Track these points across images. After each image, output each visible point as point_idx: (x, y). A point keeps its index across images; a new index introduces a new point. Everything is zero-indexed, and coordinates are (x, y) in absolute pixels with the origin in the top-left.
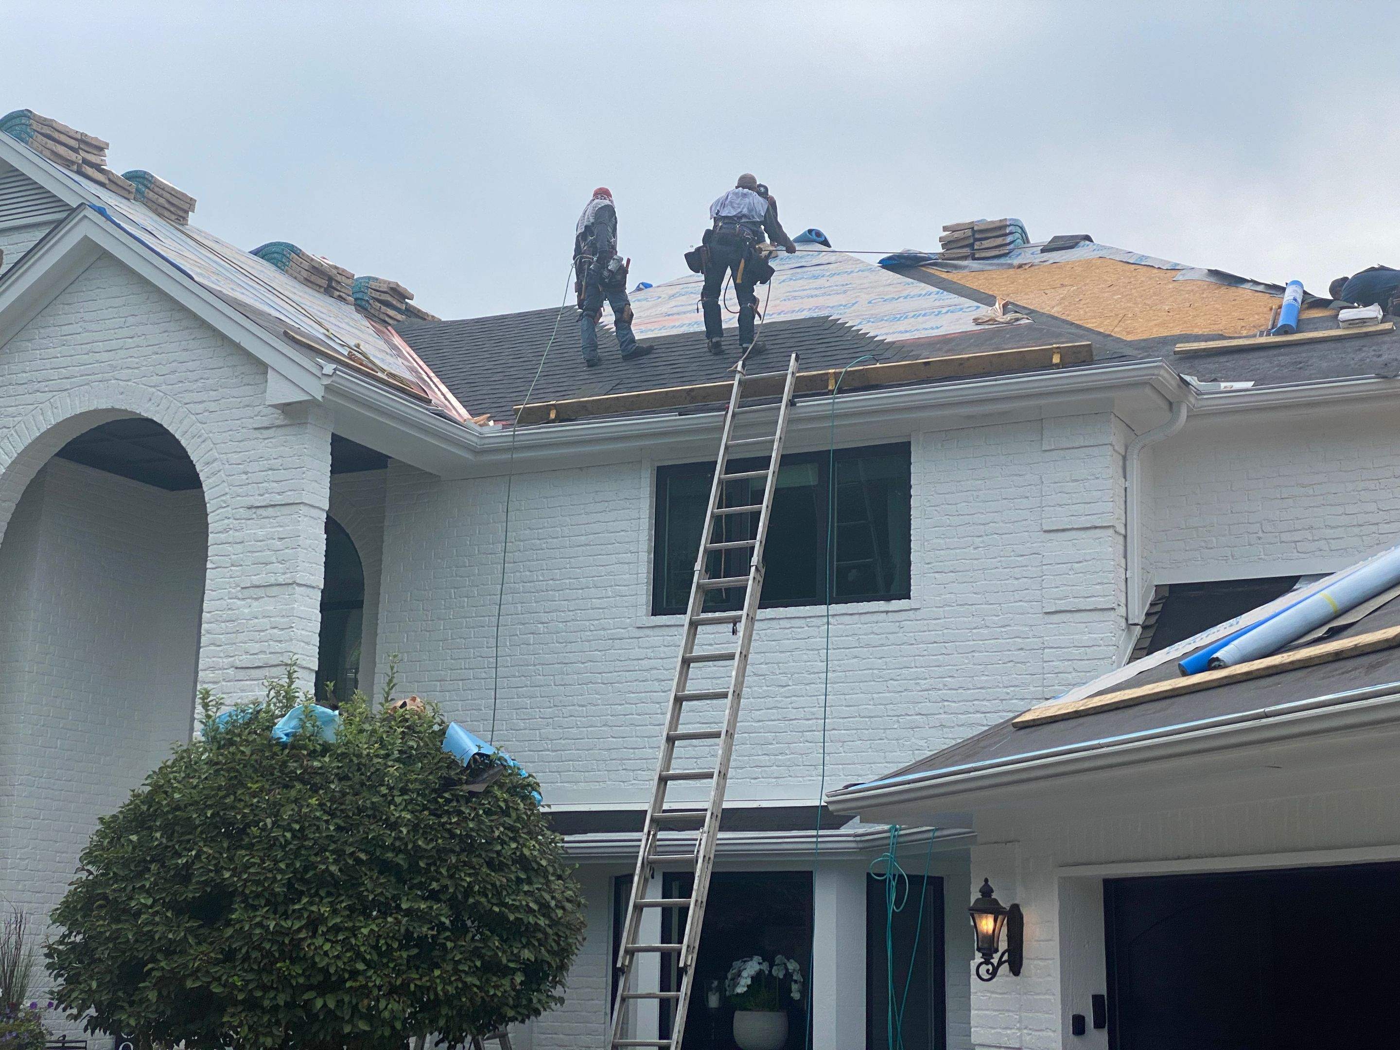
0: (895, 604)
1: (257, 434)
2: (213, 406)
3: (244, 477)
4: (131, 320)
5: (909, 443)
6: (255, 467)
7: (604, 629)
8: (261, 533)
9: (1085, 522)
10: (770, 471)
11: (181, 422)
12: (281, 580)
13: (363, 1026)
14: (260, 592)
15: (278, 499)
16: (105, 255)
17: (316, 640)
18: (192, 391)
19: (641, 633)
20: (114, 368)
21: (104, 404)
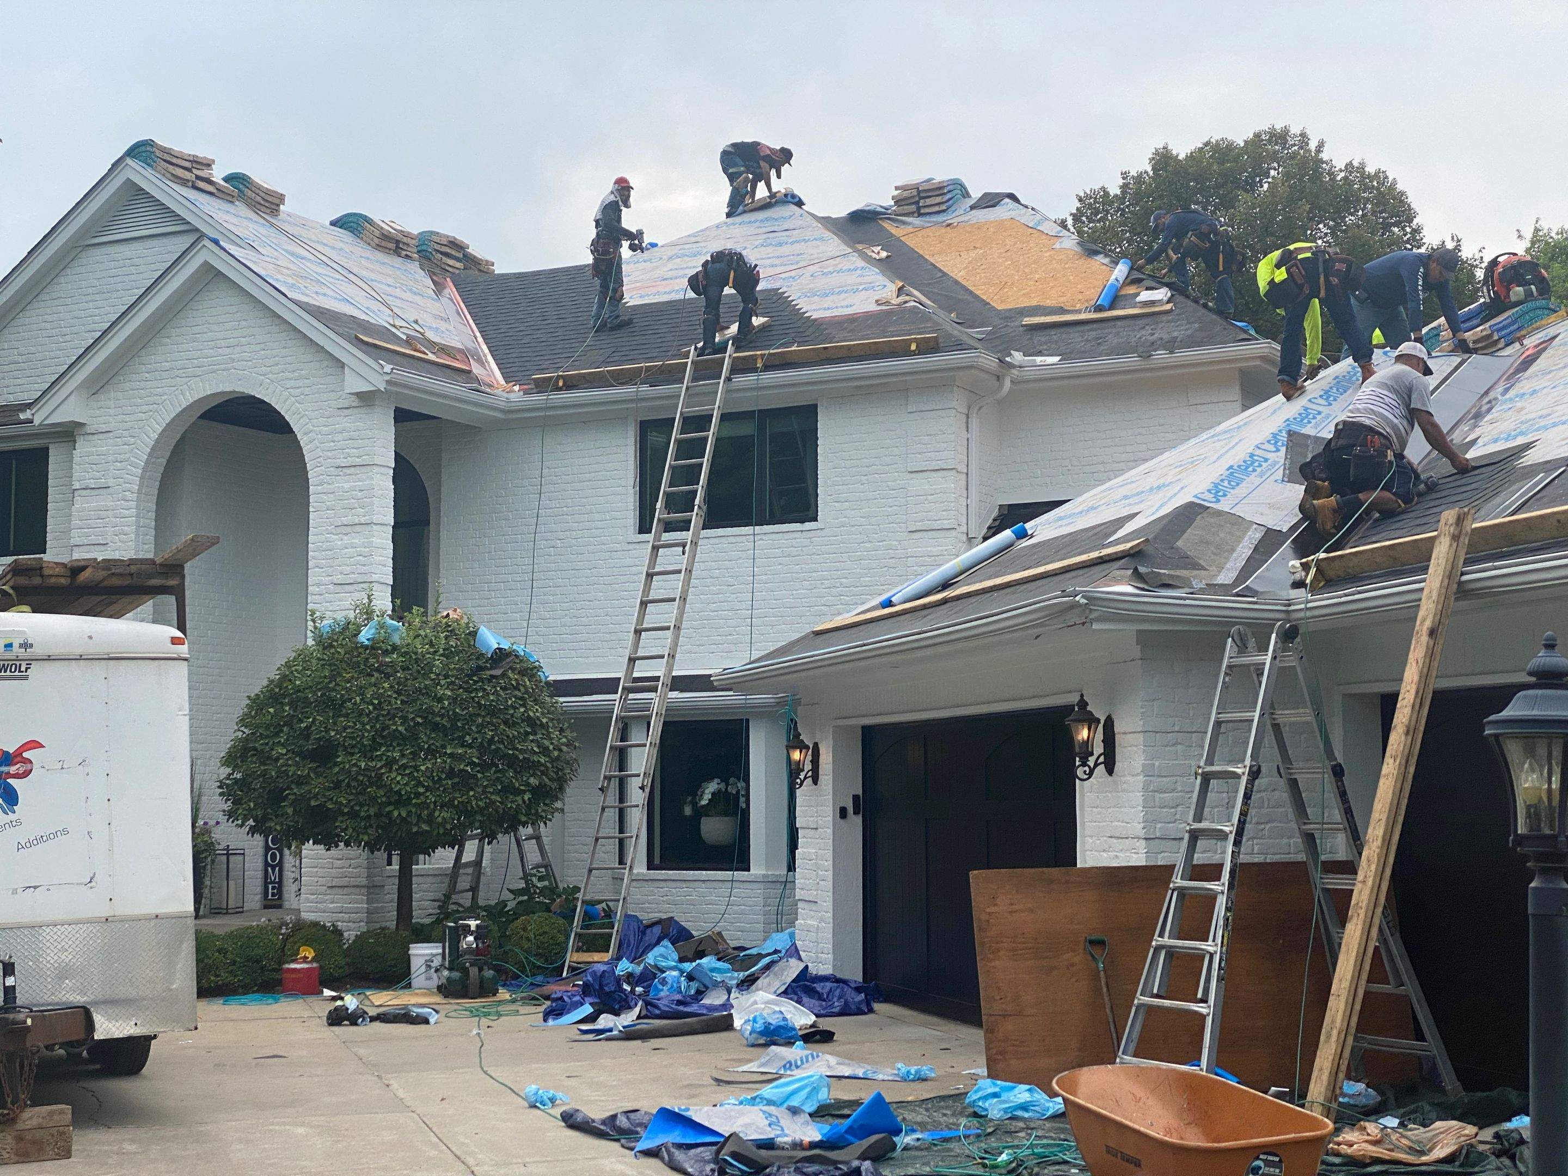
0: (808, 525)
1: (340, 412)
2: (307, 391)
3: (332, 444)
4: (244, 323)
5: (816, 406)
6: (339, 437)
7: (604, 544)
8: (346, 486)
9: (935, 465)
10: (711, 432)
11: (285, 402)
12: (363, 520)
13: (425, 827)
14: (348, 529)
15: (358, 461)
16: (219, 273)
17: (390, 563)
18: (291, 379)
19: (631, 547)
20: (233, 360)
21: (228, 388)
